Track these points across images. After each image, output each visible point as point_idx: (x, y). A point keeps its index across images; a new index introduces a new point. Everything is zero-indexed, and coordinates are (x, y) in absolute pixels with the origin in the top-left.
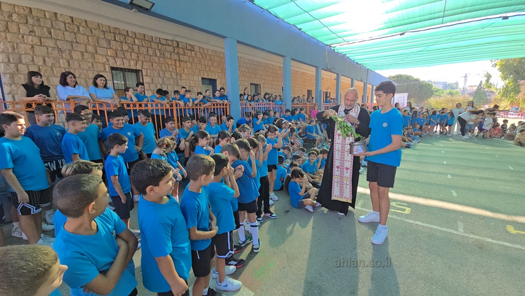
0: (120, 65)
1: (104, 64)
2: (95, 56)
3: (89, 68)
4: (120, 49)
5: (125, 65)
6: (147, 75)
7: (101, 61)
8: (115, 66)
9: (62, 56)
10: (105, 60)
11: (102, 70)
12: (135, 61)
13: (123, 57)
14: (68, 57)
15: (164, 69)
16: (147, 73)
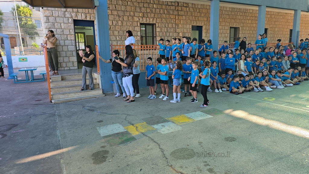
0: (145, 22)
1: (137, 22)
2: (133, 18)
3: (131, 25)
4: (145, 12)
5: (147, 21)
6: (158, 27)
7: (136, 20)
8: (142, 22)
9: (120, 19)
10: (138, 19)
12: (153, 18)
13: (147, 16)
14: (122, 20)
15: (168, 22)
16: (158, 26)
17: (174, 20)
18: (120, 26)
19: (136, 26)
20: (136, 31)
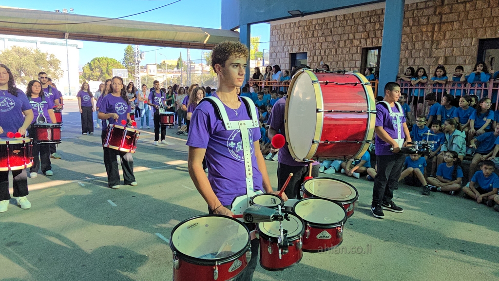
0: (369, 45)
1: (358, 47)
4: (372, 29)
5: (374, 44)
8: (365, 47)
10: (358, 43)
11: (355, 52)
13: (373, 36)
14: (337, 47)
15: (414, 40)
17: (430, 34)
18: (334, 55)
19: (354, 54)
20: (354, 60)
